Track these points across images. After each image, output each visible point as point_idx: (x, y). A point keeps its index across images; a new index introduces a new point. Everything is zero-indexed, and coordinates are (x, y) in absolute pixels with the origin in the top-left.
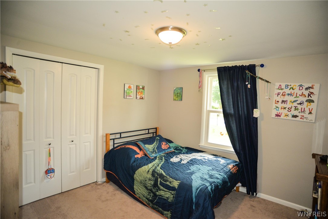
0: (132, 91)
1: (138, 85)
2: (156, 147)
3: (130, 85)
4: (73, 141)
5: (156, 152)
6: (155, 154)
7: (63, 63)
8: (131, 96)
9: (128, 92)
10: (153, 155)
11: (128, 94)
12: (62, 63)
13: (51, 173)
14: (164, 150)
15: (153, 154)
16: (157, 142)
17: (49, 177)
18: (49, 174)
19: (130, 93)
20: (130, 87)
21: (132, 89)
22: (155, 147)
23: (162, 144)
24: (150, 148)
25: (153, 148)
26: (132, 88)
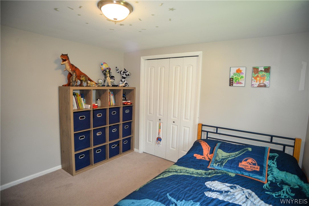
0: (244, 75)
1: (255, 66)
2: (230, 159)
3: (239, 69)
4: (174, 122)
5: (222, 164)
6: (218, 166)
7: (171, 58)
8: (241, 83)
9: (235, 78)
10: (214, 165)
11: (236, 80)
12: (169, 58)
13: (159, 141)
14: (241, 169)
15: (216, 164)
16: (239, 154)
17: (157, 143)
18: (158, 141)
19: (240, 79)
20: (239, 71)
21: (243, 74)
22: (228, 158)
23: (246, 160)
24: (220, 155)
25: (224, 158)
26: (242, 72)
